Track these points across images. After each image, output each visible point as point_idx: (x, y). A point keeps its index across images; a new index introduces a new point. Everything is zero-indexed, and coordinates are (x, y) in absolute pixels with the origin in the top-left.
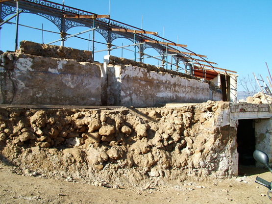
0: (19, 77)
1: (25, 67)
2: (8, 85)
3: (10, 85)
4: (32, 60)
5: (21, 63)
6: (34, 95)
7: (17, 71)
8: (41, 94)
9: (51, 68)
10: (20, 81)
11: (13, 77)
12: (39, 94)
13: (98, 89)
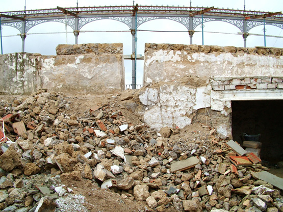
0: (45, 73)
1: (49, 65)
2: (37, 80)
3: (39, 80)
4: (54, 59)
5: (46, 63)
6: (55, 87)
7: (43, 69)
8: (61, 86)
9: (70, 63)
10: (45, 77)
11: (41, 74)
12: (59, 85)
13: (117, 77)
